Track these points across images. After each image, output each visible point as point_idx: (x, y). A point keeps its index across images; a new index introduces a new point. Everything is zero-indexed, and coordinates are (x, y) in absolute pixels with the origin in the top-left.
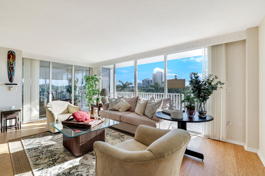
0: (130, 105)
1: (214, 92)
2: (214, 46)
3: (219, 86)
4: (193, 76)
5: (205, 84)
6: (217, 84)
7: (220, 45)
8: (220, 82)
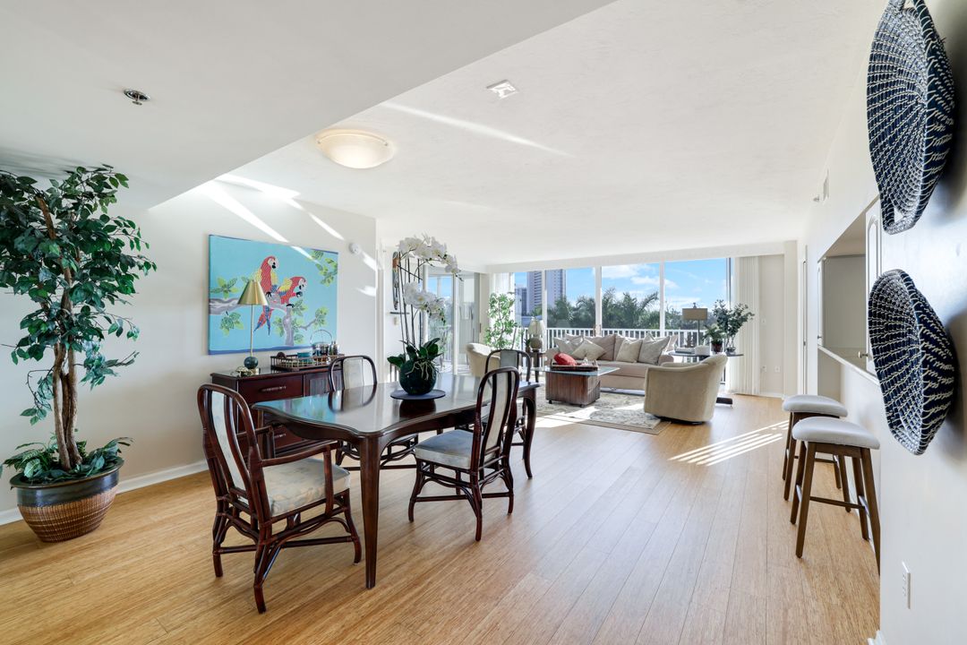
0: (602, 349)
1: (744, 324)
2: (744, 258)
3: (749, 317)
4: (718, 303)
5: (734, 315)
6: (747, 315)
7: (751, 257)
8: (750, 313)
